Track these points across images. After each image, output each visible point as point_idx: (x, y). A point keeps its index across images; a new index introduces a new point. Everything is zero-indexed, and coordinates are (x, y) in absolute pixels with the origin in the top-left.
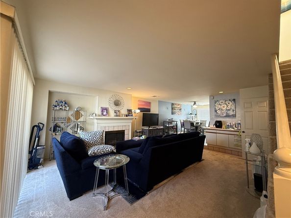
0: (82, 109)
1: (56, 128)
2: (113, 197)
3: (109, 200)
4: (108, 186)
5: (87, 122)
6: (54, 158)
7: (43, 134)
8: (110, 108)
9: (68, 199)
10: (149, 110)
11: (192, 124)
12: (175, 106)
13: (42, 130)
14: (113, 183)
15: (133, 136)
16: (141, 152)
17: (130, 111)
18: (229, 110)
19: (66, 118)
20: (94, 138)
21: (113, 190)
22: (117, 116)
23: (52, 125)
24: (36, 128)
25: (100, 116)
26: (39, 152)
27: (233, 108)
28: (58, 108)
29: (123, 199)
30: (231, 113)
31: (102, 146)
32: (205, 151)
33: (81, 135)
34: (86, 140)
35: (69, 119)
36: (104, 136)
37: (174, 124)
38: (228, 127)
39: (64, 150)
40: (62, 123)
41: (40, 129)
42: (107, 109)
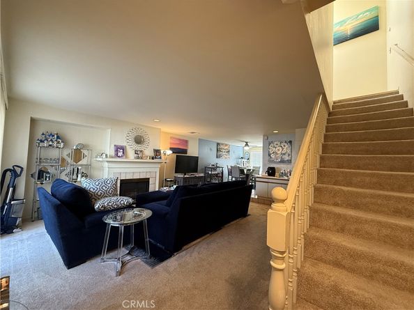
0: (84, 146)
1: (41, 174)
2: (129, 261)
3: (123, 264)
4: (123, 249)
5: (93, 165)
6: (39, 218)
7: (22, 183)
8: (128, 147)
10: (185, 151)
11: (242, 171)
12: (222, 147)
13: (20, 175)
14: (129, 246)
15: (161, 185)
16: (168, 205)
17: (157, 152)
18: (284, 154)
19: (59, 159)
20: (104, 188)
21: (129, 254)
22: (138, 158)
23: (35, 170)
24: (9, 174)
25: (112, 157)
26: (15, 208)
27: (289, 151)
28: (45, 144)
29: (142, 263)
30: (286, 158)
31: (115, 198)
33: (84, 183)
34: (92, 190)
36: (119, 185)
37: (219, 170)
38: (282, 175)
40: (52, 166)
41: (16, 175)
42: (123, 148)
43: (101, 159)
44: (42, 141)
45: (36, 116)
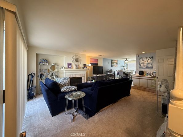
0: (56, 64)
1: (41, 76)
2: (76, 115)
3: (74, 117)
4: (74, 109)
5: (60, 72)
6: (41, 93)
7: (35, 79)
8: (73, 64)
9: (51, 116)
10: (97, 64)
11: (124, 73)
13: (34, 77)
14: (76, 108)
15: (87, 80)
16: (92, 90)
17: (85, 65)
18: (149, 64)
19: (47, 70)
20: (64, 82)
21: (76, 111)
22: (77, 68)
23: (39, 74)
24: (30, 76)
25: (66, 68)
26: (33, 90)
27: (151, 62)
29: (82, 117)
30: (150, 66)
31: (69, 87)
33: (57, 80)
34: (60, 83)
35: (49, 70)
36: (70, 80)
37: (113, 73)
38: (147, 74)
39: (47, 89)
40: (45, 72)
42: (71, 64)
43: (62, 69)
44: (41, 63)
45: (38, 53)
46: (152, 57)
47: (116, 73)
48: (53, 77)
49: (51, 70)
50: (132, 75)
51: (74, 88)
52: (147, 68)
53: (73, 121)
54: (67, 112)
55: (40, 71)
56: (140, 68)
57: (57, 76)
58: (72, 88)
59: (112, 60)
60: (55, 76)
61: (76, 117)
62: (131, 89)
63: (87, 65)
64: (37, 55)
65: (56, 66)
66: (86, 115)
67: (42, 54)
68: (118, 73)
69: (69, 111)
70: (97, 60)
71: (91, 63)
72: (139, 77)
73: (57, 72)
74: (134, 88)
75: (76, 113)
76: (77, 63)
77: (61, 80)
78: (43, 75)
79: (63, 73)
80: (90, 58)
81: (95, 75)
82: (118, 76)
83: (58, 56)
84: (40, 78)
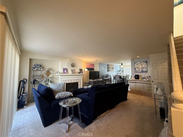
0: (51, 69)
1: (35, 82)
2: (71, 125)
3: (69, 126)
4: (69, 117)
5: (54, 77)
6: (34, 101)
7: (27, 86)
8: (68, 69)
9: (43, 126)
10: (93, 69)
11: (120, 77)
12: (110, 66)
13: (26, 83)
14: (71, 116)
15: (83, 86)
16: (88, 95)
17: (81, 70)
18: (143, 68)
19: (41, 75)
20: (59, 88)
21: (71, 120)
22: (73, 73)
23: (32, 80)
24: (22, 82)
25: (62, 73)
26: (24, 97)
27: (146, 66)
28: (35, 69)
29: (78, 126)
30: (145, 70)
31: (64, 93)
32: (129, 94)
33: (51, 86)
34: (54, 89)
35: (43, 76)
36: (65, 86)
37: (109, 77)
38: (143, 78)
39: (40, 96)
40: (39, 78)
41: (24, 83)
42: (66, 69)
43: (57, 75)
45: (32, 57)
46: (146, 62)
47: (112, 78)
48: (47, 83)
49: (45, 75)
50: (128, 79)
51: (69, 94)
52: (142, 72)
53: (68, 131)
54: (61, 121)
55: (34, 77)
56: (136, 72)
57: (51, 82)
58: (67, 95)
59: (108, 65)
60: (49, 82)
61: (71, 127)
62: (128, 93)
63: (83, 70)
64: (31, 60)
65: (51, 72)
66: (83, 124)
67: (36, 59)
68: (115, 78)
69: (64, 120)
70: (93, 65)
71: (87, 68)
72: (135, 81)
73: (52, 78)
74: (131, 92)
75: (71, 122)
76: (73, 68)
77: (56, 86)
78: (37, 81)
79: (58, 79)
80: (87, 63)
81: (92, 80)
82: (115, 80)
83: (53, 61)
84: (33, 84)
